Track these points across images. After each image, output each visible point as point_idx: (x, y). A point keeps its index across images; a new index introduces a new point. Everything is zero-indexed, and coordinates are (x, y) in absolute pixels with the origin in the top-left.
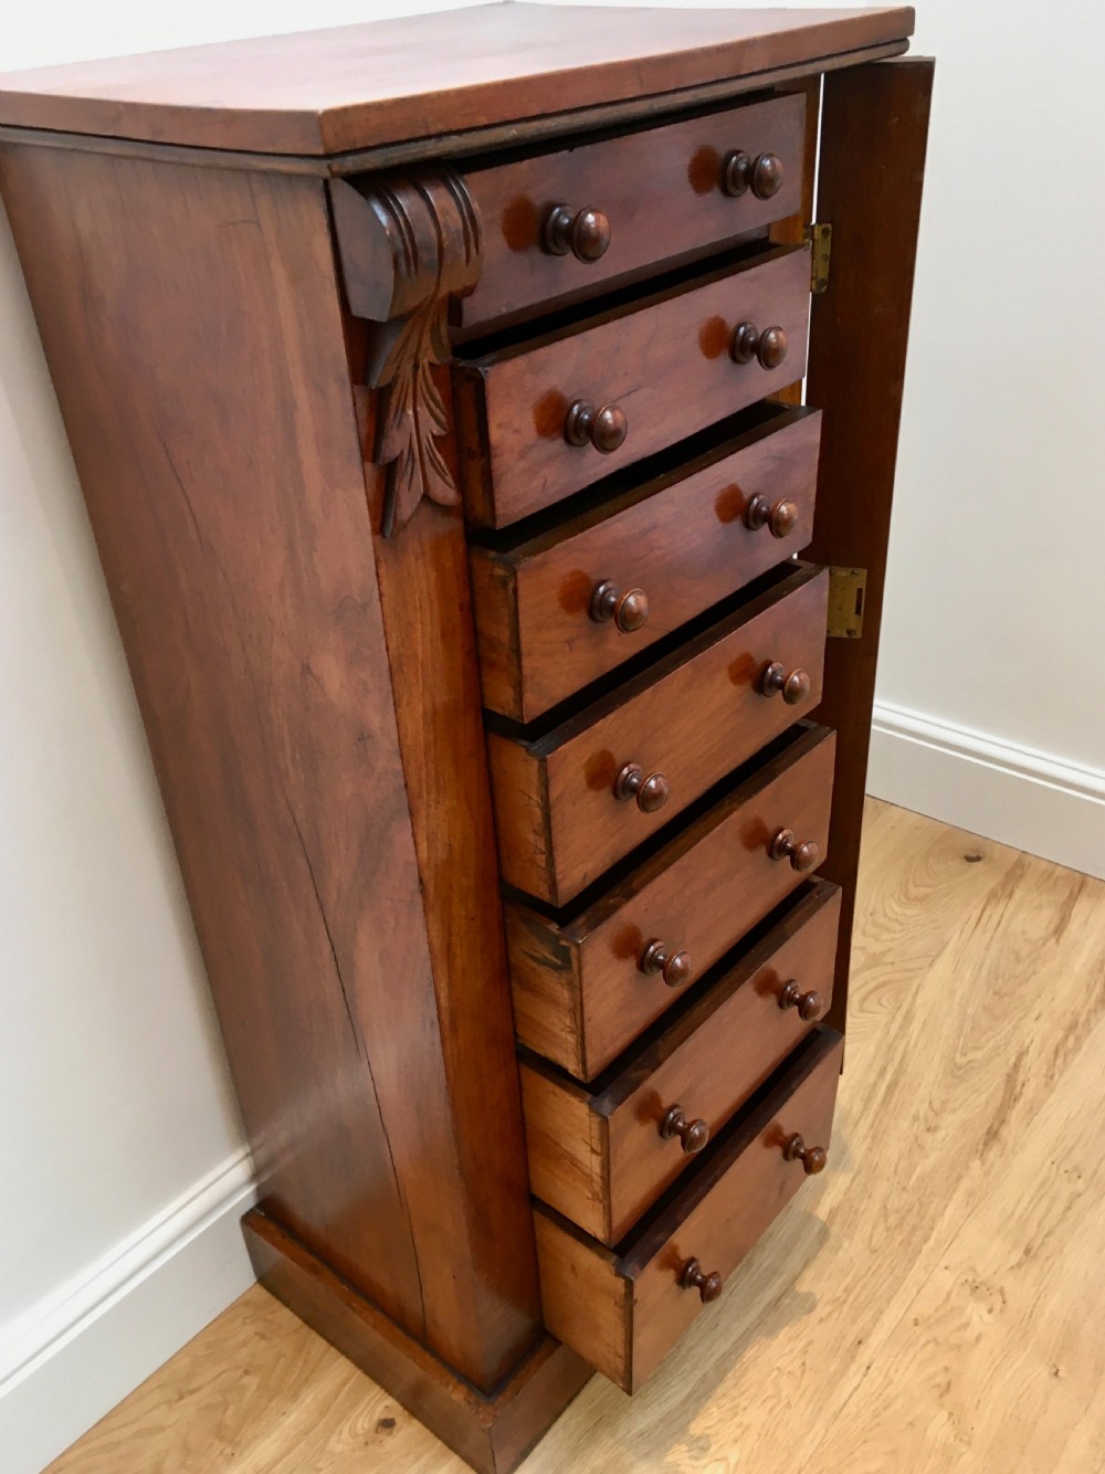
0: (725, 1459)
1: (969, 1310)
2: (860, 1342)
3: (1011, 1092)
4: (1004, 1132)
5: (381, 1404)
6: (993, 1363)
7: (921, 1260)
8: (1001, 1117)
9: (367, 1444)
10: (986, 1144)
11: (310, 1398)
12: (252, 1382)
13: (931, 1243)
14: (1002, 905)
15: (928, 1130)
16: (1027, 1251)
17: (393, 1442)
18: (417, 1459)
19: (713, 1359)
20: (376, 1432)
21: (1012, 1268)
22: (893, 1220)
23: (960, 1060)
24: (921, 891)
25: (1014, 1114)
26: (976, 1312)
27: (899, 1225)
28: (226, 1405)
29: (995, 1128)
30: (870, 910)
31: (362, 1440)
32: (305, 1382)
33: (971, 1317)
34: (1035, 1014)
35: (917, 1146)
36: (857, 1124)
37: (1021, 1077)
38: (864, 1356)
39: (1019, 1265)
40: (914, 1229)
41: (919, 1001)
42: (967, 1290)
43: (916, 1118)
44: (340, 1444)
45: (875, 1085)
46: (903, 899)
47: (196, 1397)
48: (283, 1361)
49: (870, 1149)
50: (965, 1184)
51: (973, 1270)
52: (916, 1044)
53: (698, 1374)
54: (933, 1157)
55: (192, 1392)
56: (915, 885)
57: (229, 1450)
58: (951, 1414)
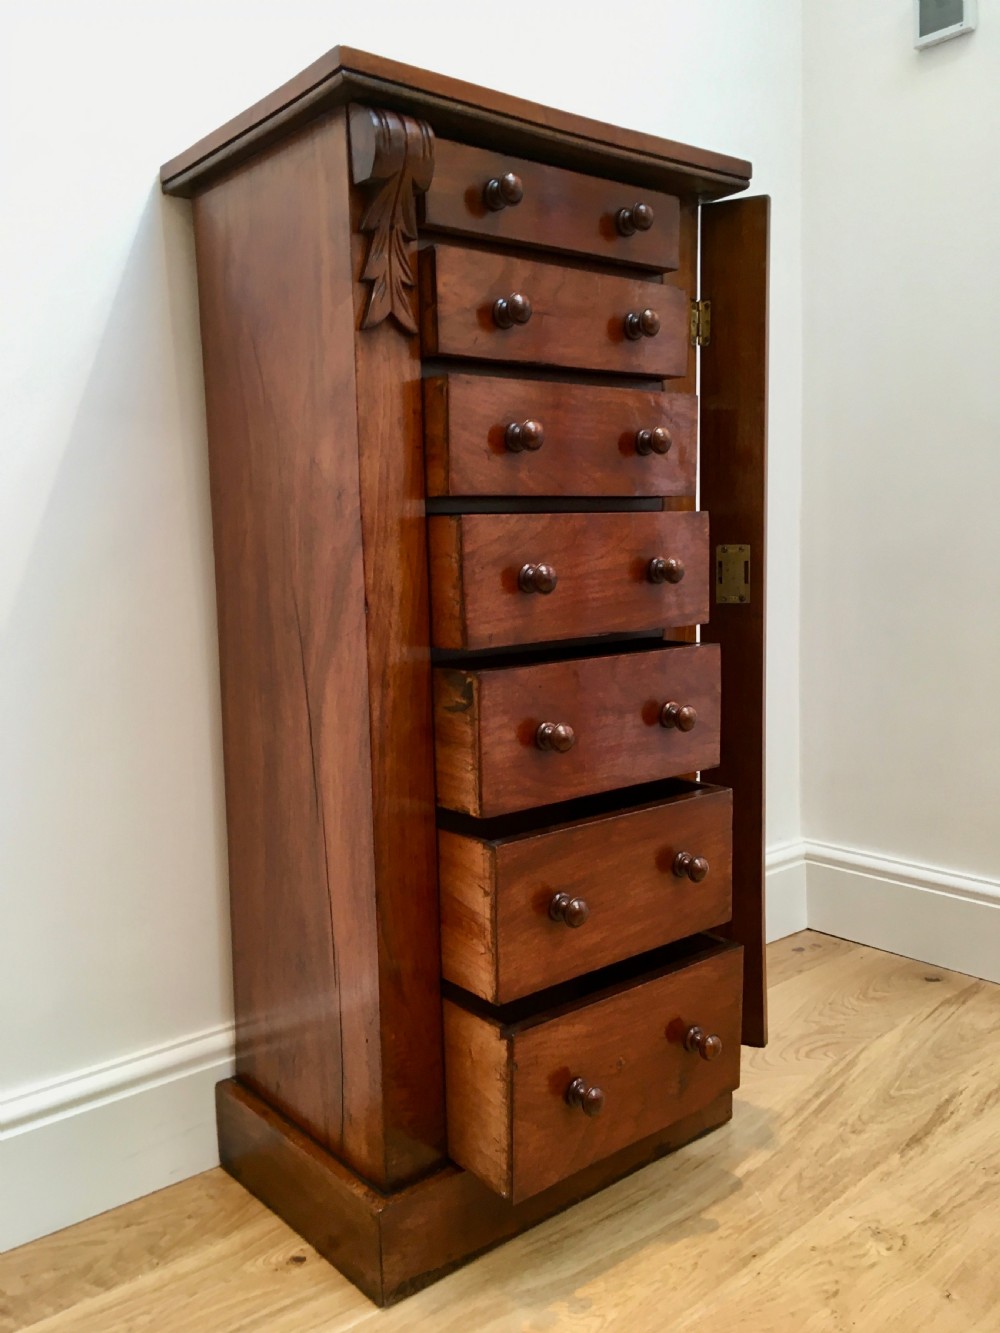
0: (603, 1316)
1: (868, 1247)
2: (754, 1256)
3: (939, 1116)
4: (927, 1140)
5: (298, 1246)
6: (884, 1282)
7: (828, 1210)
8: (927, 1130)
9: (277, 1270)
10: (908, 1145)
11: (237, 1238)
12: (191, 1224)
13: (841, 1200)
14: (953, 1009)
15: (854, 1132)
16: (935, 1215)
17: (297, 1271)
18: (316, 1284)
19: (611, 1252)
20: (287, 1263)
21: (917, 1224)
22: (806, 1183)
23: (892, 1092)
24: (879, 994)
25: (940, 1129)
26: (875, 1249)
27: (811, 1188)
28: (165, 1234)
29: (918, 1137)
30: (830, 1001)
31: (274, 1267)
32: (236, 1227)
33: (869, 1250)
34: (974, 1072)
35: (842, 1140)
36: (786, 1123)
37: (951, 1108)
38: (757, 1265)
39: (924, 1223)
40: (825, 1191)
41: (863, 1056)
42: (869, 1232)
43: (844, 1124)
44: (256, 1267)
45: (809, 1101)
46: (861, 997)
47: (142, 1226)
48: (223, 1213)
49: (794, 1139)
50: (883, 1168)
51: (879, 1221)
52: (854, 1080)
53: (593, 1260)
54: (854, 1149)
55: (139, 1224)
56: (875, 990)
57: (155, 1261)
58: (833, 1312)
